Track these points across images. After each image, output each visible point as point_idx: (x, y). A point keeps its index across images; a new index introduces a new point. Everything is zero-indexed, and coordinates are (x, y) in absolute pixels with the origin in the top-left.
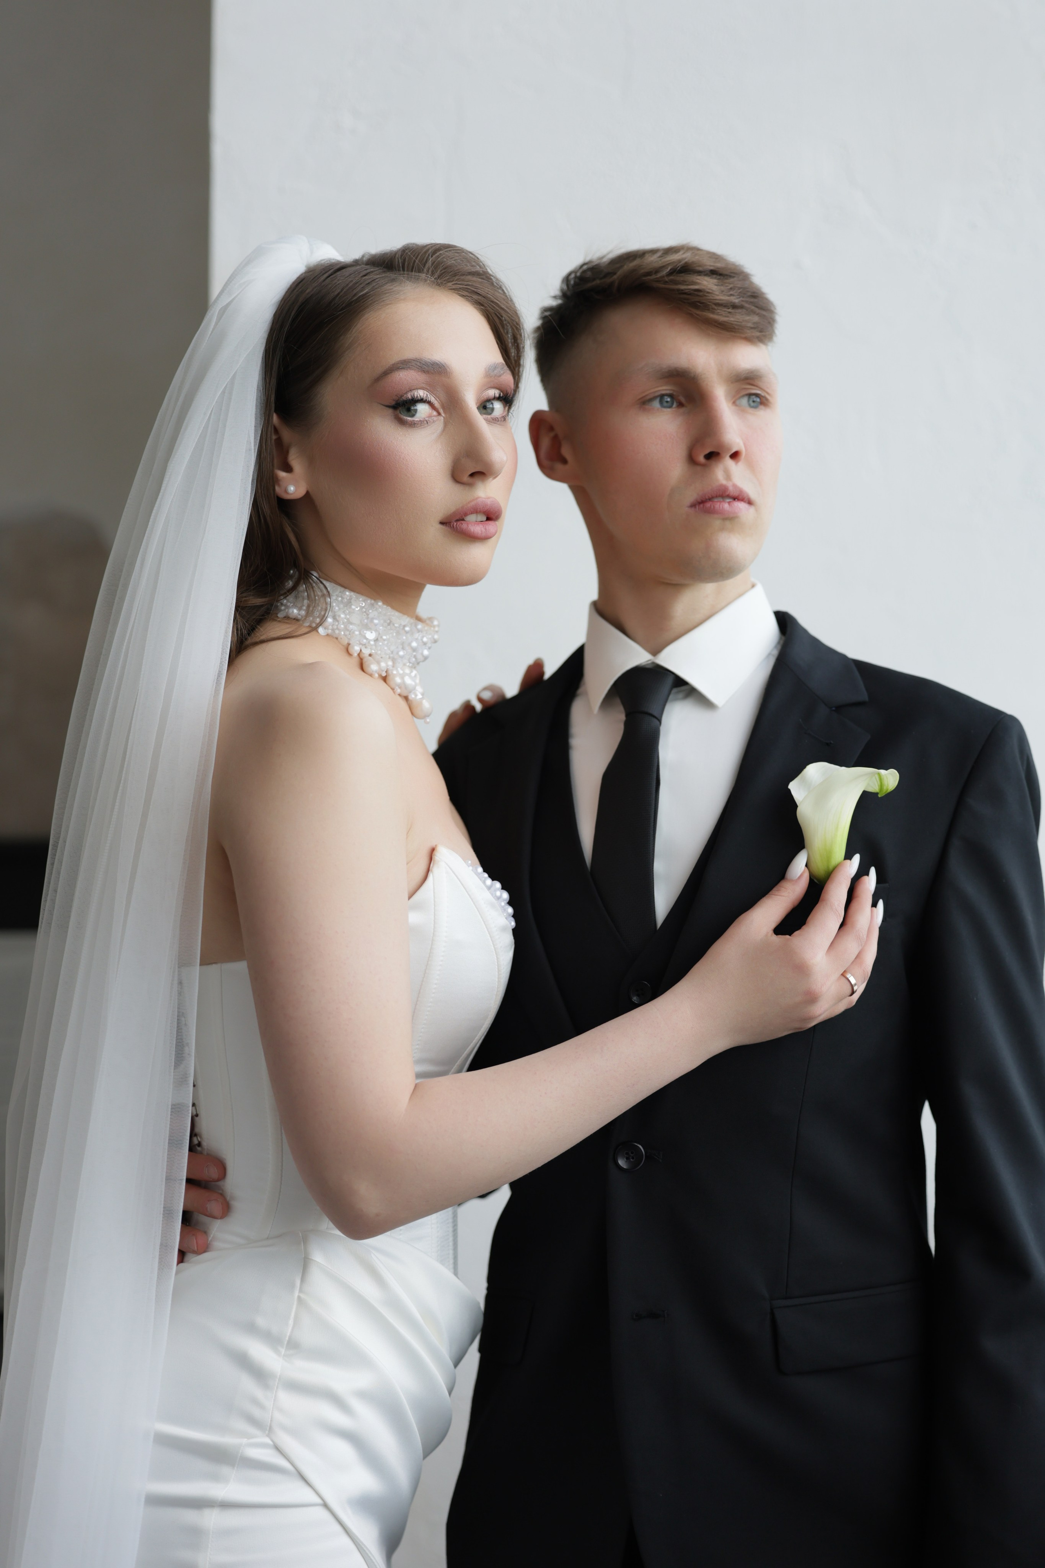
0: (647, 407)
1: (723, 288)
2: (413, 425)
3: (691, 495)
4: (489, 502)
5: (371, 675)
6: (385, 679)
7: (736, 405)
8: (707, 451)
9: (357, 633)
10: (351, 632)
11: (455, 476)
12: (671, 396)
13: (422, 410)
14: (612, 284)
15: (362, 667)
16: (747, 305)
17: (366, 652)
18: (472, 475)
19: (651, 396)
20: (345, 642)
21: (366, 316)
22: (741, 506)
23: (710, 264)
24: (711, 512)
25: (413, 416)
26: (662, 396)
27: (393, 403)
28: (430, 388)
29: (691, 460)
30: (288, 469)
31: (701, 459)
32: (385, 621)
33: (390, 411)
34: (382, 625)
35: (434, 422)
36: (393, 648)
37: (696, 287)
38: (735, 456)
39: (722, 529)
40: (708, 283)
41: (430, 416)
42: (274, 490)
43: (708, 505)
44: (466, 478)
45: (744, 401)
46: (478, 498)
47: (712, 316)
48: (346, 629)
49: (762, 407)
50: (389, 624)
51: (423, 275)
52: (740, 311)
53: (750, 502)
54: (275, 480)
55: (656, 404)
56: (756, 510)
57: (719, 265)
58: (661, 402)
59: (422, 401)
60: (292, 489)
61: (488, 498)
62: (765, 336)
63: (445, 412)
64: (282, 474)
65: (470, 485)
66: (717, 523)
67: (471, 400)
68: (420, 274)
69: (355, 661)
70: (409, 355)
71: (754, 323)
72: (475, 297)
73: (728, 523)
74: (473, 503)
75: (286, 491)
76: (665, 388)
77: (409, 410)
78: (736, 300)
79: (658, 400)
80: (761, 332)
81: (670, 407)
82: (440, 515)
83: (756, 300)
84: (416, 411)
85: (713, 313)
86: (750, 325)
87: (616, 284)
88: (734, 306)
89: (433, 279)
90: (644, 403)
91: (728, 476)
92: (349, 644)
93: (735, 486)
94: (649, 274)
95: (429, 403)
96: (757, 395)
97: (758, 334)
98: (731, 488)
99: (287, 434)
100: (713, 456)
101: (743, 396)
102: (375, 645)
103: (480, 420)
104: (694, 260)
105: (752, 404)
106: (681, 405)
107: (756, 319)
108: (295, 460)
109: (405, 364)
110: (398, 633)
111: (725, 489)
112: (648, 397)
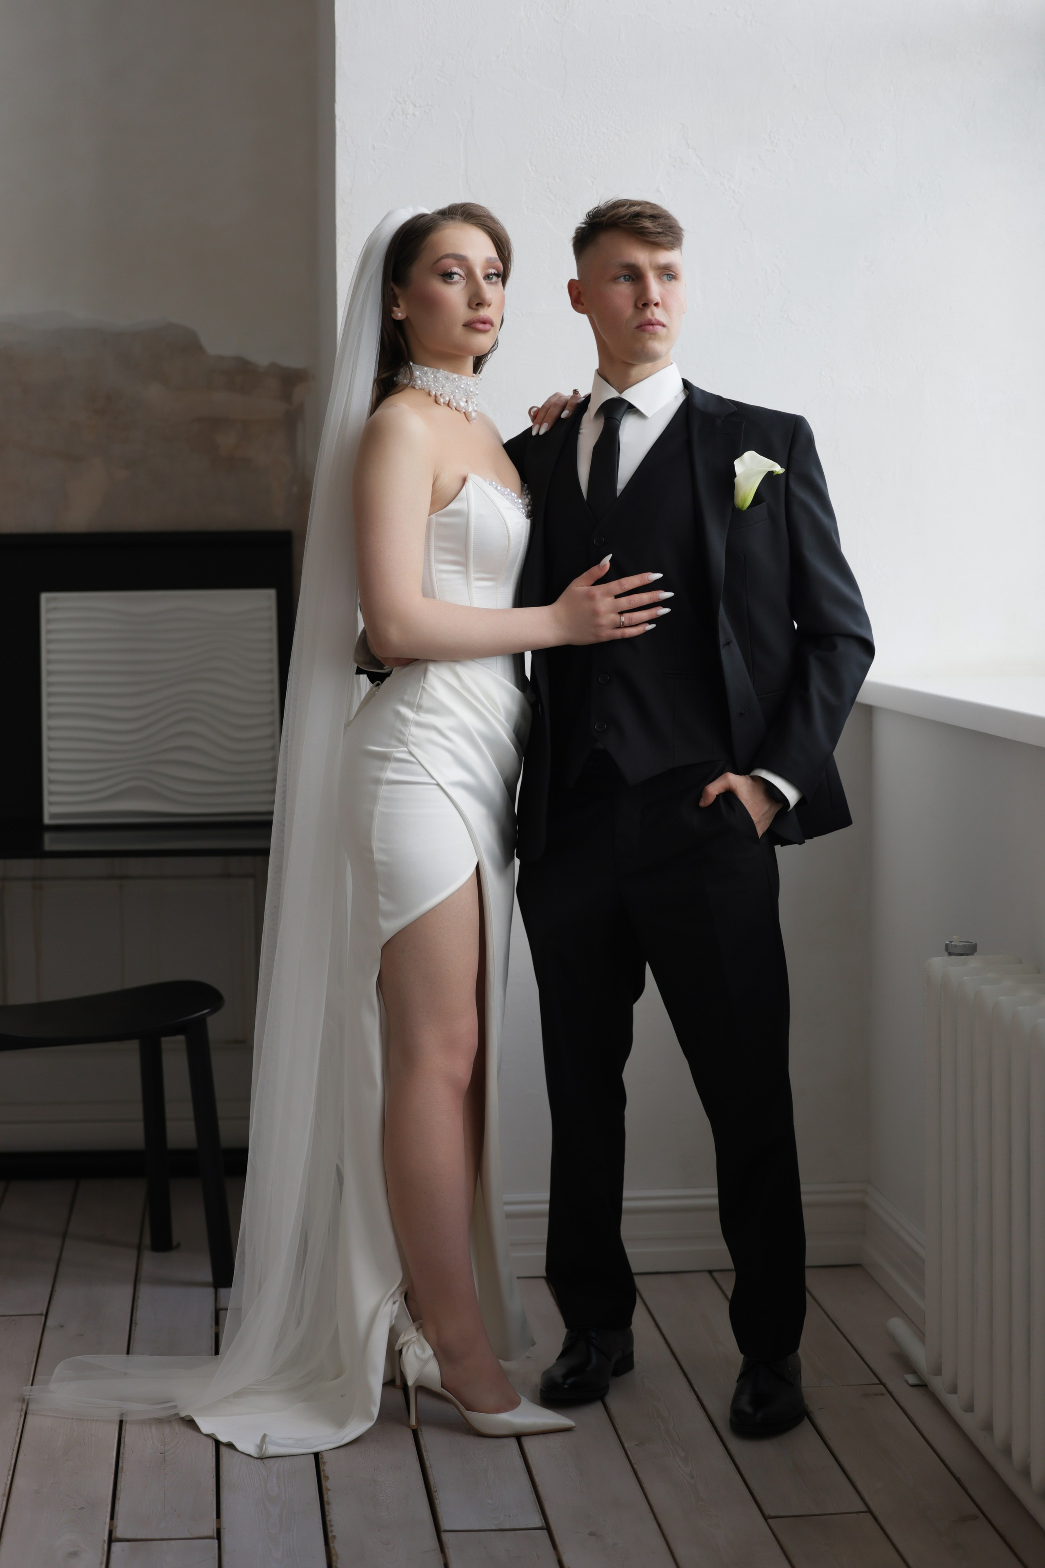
0: (617, 281)
1: (654, 224)
2: (451, 283)
3: (636, 323)
4: (485, 317)
5: (440, 405)
6: (448, 405)
7: (661, 280)
8: (643, 303)
9: (433, 385)
10: (430, 385)
11: (470, 306)
12: (628, 275)
13: (456, 277)
14: (603, 222)
15: (436, 402)
16: (665, 232)
17: (439, 393)
18: (478, 305)
19: (619, 276)
20: (428, 391)
21: (431, 235)
22: (659, 328)
23: (649, 212)
24: (644, 330)
25: (452, 279)
26: (625, 276)
27: (442, 274)
28: (460, 266)
29: (636, 306)
30: (398, 306)
31: (640, 306)
32: (445, 378)
33: (441, 277)
34: (444, 380)
35: (461, 282)
36: (452, 389)
37: (640, 226)
38: (656, 304)
39: (650, 339)
40: (648, 224)
41: (460, 280)
42: (391, 316)
43: (643, 327)
44: (474, 306)
45: (665, 277)
46: (480, 315)
47: (647, 239)
48: (427, 385)
49: (674, 280)
50: (447, 379)
51: (458, 217)
52: (662, 235)
53: (664, 326)
54: (392, 311)
55: (622, 279)
56: (667, 329)
57: (655, 212)
58: (624, 278)
59: (456, 273)
60: (400, 315)
61: (485, 315)
62: (674, 246)
63: (467, 278)
64: (395, 309)
65: (476, 310)
66: (647, 336)
67: (479, 273)
68: (456, 216)
69: (432, 399)
70: (450, 251)
71: (669, 241)
72: (484, 227)
73: (653, 336)
74: (477, 317)
75: (397, 316)
76: (625, 272)
77: (450, 277)
78: (660, 230)
79: (623, 278)
80: (672, 244)
81: (628, 281)
82: (462, 323)
83: (671, 229)
84: (454, 277)
85: (648, 237)
86: (666, 242)
87: (605, 222)
88: (659, 233)
89: (462, 218)
90: (615, 279)
91: (653, 314)
92: (430, 391)
93: (655, 319)
94: (620, 218)
95: (460, 276)
96: (672, 275)
97: (671, 246)
98: (654, 320)
99: (397, 290)
100: (646, 305)
101: (663, 275)
102: (442, 389)
103: (483, 283)
104: (642, 210)
105: (669, 278)
106: (633, 280)
107: (670, 238)
108: (401, 302)
109: (447, 256)
110: (453, 382)
111: (651, 320)
112: (617, 277)
